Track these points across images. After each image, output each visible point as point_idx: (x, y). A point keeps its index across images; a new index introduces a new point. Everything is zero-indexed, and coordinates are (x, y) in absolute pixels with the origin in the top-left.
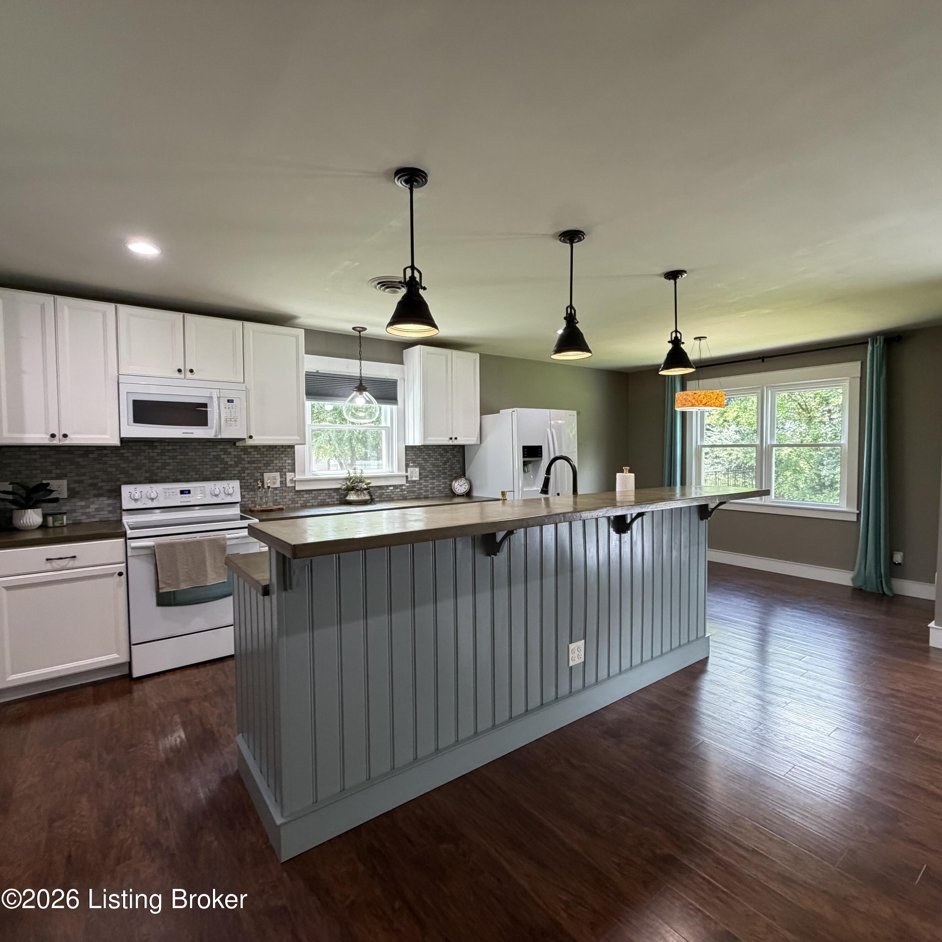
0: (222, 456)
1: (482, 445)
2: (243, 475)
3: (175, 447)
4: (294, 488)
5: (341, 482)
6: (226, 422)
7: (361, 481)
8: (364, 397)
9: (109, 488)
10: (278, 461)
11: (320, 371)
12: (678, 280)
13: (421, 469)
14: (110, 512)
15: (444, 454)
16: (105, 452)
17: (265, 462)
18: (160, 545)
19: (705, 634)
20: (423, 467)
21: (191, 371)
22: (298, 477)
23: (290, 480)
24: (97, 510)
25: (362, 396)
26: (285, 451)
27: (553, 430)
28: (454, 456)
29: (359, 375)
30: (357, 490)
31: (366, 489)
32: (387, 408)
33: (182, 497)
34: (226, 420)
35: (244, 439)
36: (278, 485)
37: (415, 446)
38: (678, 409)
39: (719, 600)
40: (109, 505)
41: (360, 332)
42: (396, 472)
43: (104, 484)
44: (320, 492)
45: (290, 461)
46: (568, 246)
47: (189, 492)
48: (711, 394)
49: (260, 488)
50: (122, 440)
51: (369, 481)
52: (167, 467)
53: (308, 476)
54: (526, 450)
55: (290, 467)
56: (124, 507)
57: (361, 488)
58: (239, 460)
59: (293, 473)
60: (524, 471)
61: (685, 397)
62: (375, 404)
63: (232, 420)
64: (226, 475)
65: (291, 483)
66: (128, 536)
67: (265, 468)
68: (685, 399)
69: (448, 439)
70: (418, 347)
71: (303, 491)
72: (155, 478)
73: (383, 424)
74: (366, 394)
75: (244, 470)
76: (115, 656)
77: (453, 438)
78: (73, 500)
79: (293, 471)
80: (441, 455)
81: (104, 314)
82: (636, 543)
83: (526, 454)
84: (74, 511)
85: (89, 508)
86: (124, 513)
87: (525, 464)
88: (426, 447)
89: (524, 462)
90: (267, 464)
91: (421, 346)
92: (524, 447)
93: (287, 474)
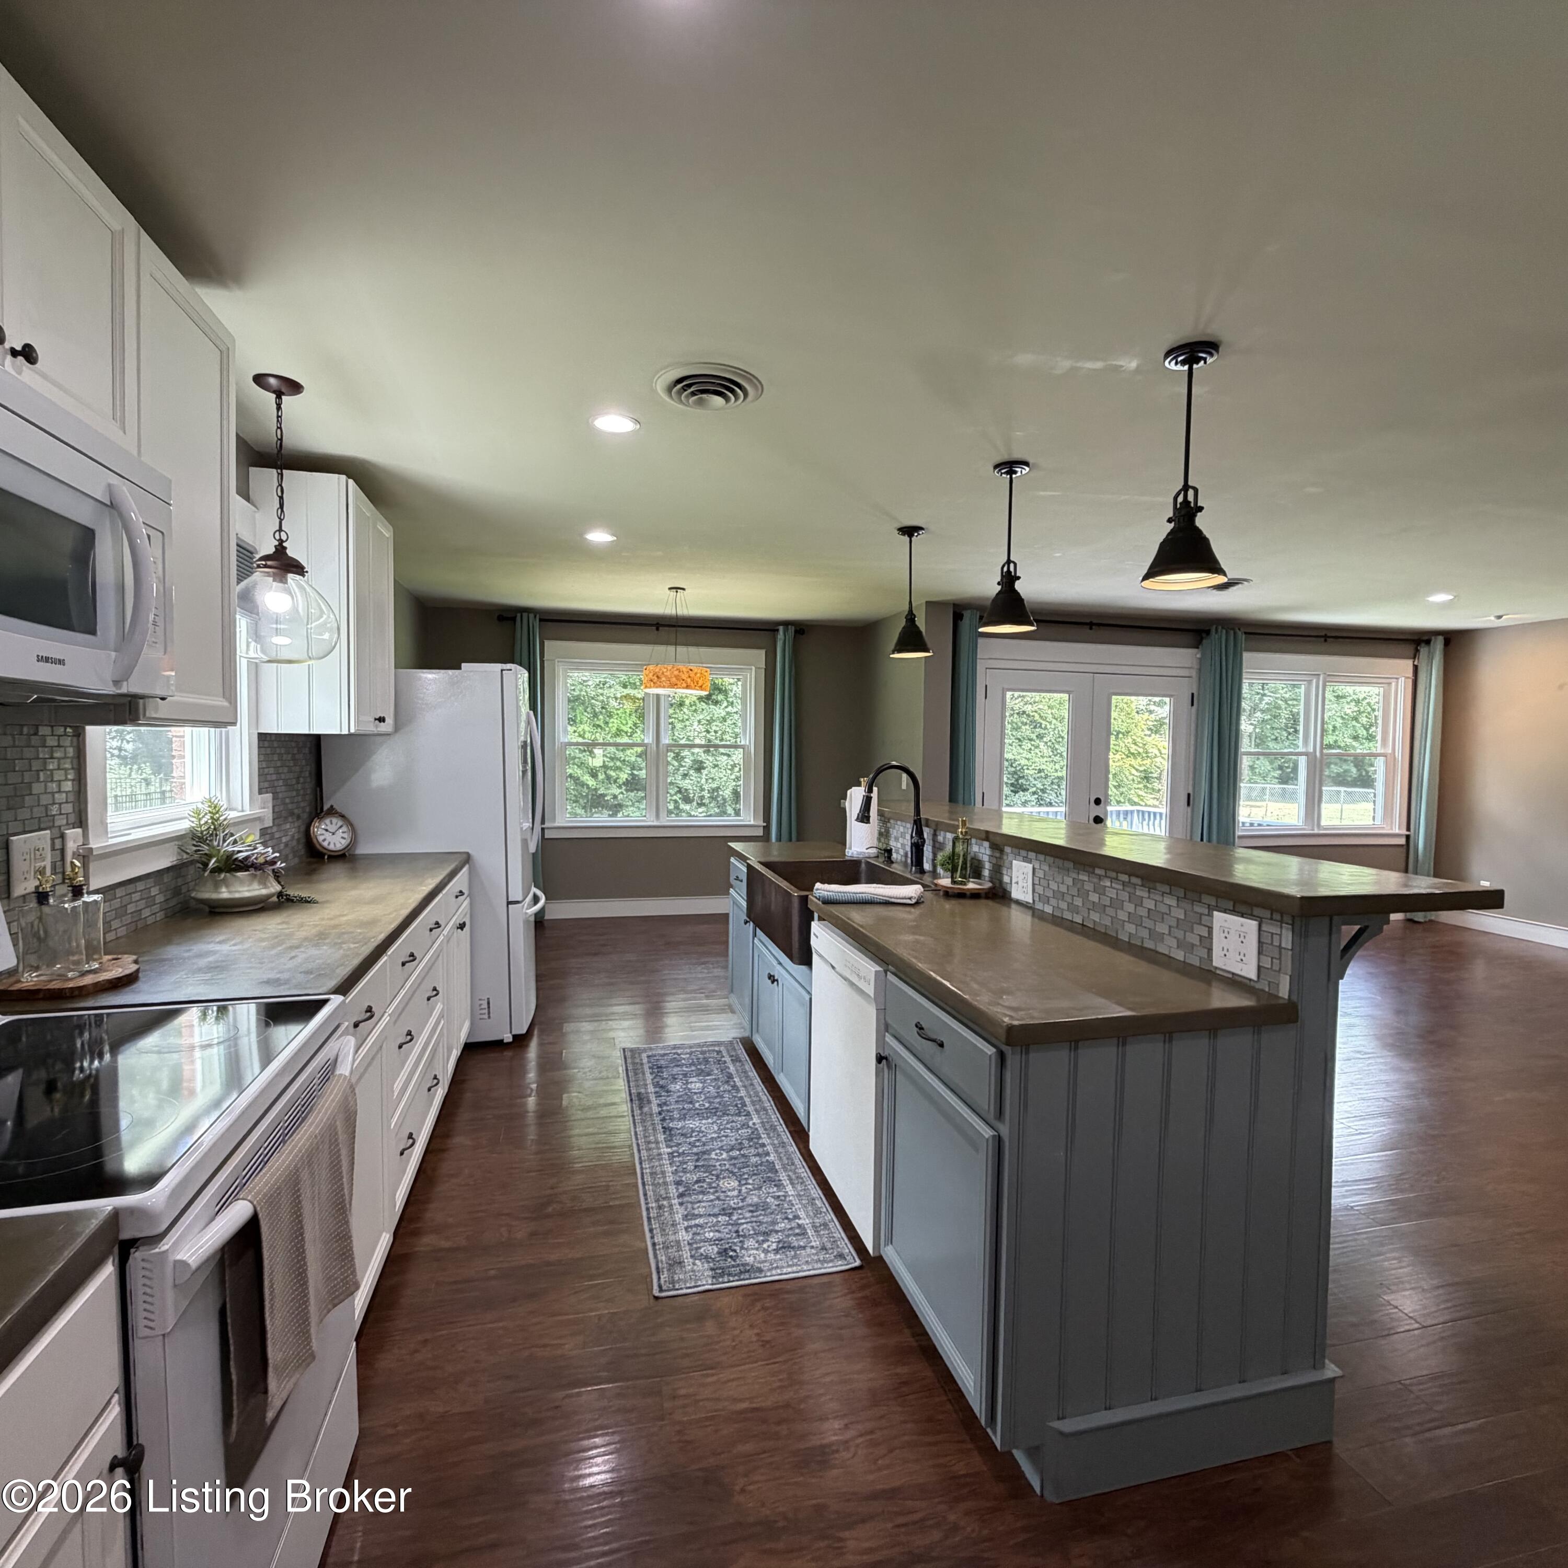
8: (288, 589)
13: (273, 797)
15: (297, 757)
17: (11, 791)
20: (276, 791)
21: (31, 355)
22: (93, 842)
23: (75, 855)
25: (282, 585)
26: (59, 747)
28: (307, 762)
41: (279, 394)
42: (248, 807)
45: (71, 786)
53: (112, 838)
55: (73, 808)
59: (81, 830)
67: (13, 815)
69: (372, 720)
74: (295, 580)
77: (378, 719)
79: (82, 821)
90: (18, 801)
91: (347, 478)
93: (68, 832)
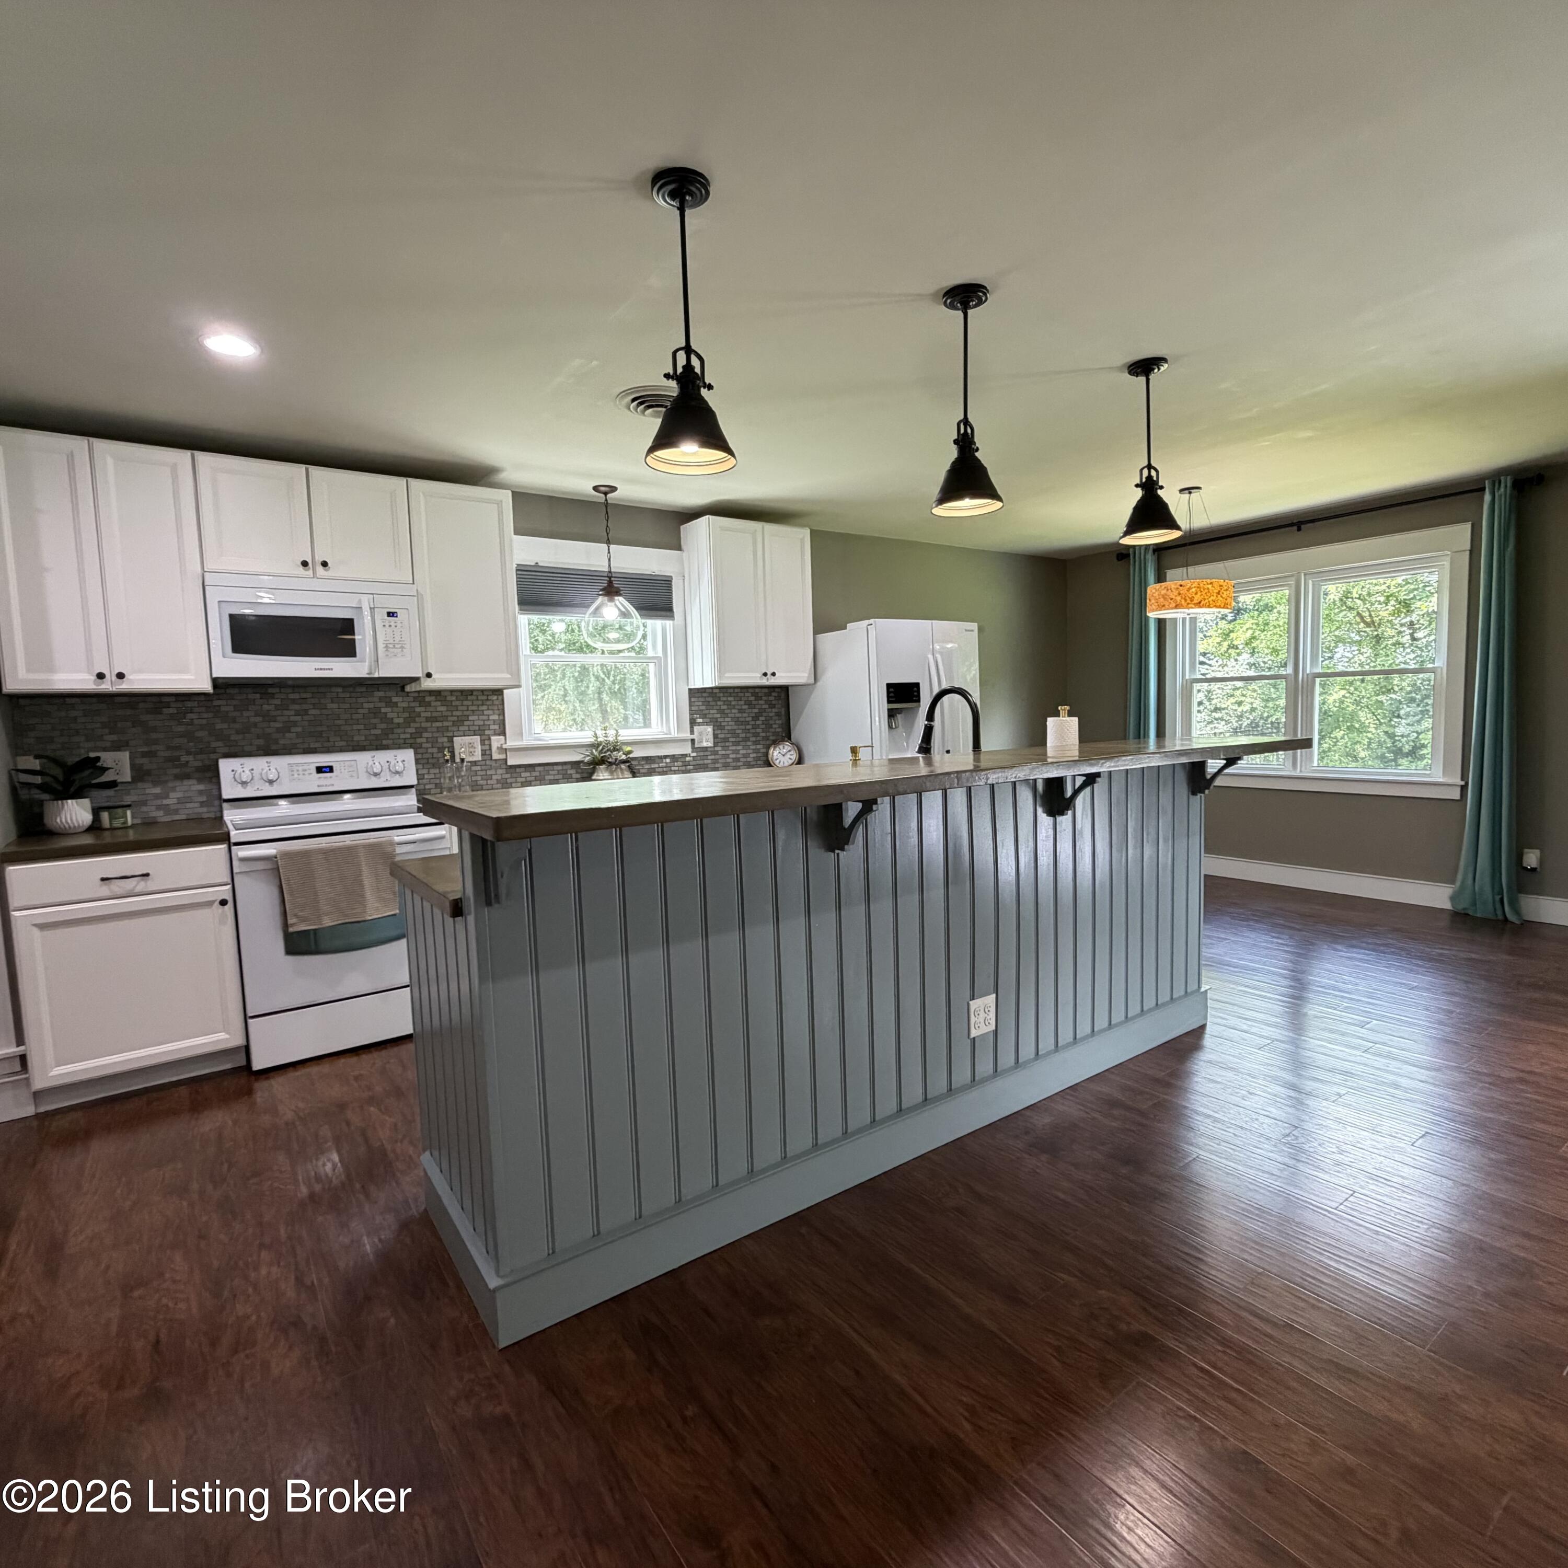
0: (383, 710)
1: (819, 684)
2: (419, 740)
3: (304, 696)
4: (504, 762)
5: (583, 750)
6: (387, 650)
7: (615, 749)
8: (615, 605)
9: (198, 764)
10: (476, 717)
11: (540, 564)
12: (1152, 377)
13: (716, 728)
14: (202, 804)
15: (753, 702)
16: (189, 704)
17: (455, 719)
18: (287, 855)
19: (1199, 987)
20: (718, 724)
21: (325, 564)
22: (511, 743)
23: (498, 748)
24: (180, 801)
25: (613, 604)
26: (487, 700)
27: (938, 656)
28: (772, 706)
29: (606, 569)
30: (611, 764)
31: (624, 762)
32: (656, 625)
33: (320, 778)
34: (386, 647)
35: (415, 680)
36: (478, 757)
37: (705, 689)
38: (1152, 615)
39: (1223, 936)
40: (201, 793)
41: (606, 494)
42: (674, 734)
43: (191, 758)
44: (547, 768)
45: (496, 717)
46: (960, 314)
47: (330, 769)
48: (1210, 586)
49: (447, 761)
50: (216, 682)
51: (629, 749)
52: (293, 729)
53: (526, 742)
54: (892, 690)
55: (496, 727)
56: (225, 796)
57: (616, 759)
58: (412, 717)
59: (502, 737)
60: (890, 727)
61: (1163, 592)
62: (637, 618)
63: (397, 646)
64: (390, 742)
65: (499, 754)
66: (233, 840)
67: (455, 729)
68: (1163, 596)
69: (759, 675)
70: (705, 519)
71: (520, 766)
72: (274, 747)
73: (650, 653)
74: (620, 600)
75: (419, 732)
76: (222, 1036)
77: (769, 673)
78: (140, 785)
79: (503, 733)
80: (749, 703)
81: (174, 468)
82: (1081, 832)
83: (892, 697)
84: (144, 803)
85: (167, 797)
86: (225, 805)
87: (892, 714)
88: (723, 689)
89: (889, 710)
90: (459, 722)
91: (711, 517)
92: (889, 686)
93: (493, 738)
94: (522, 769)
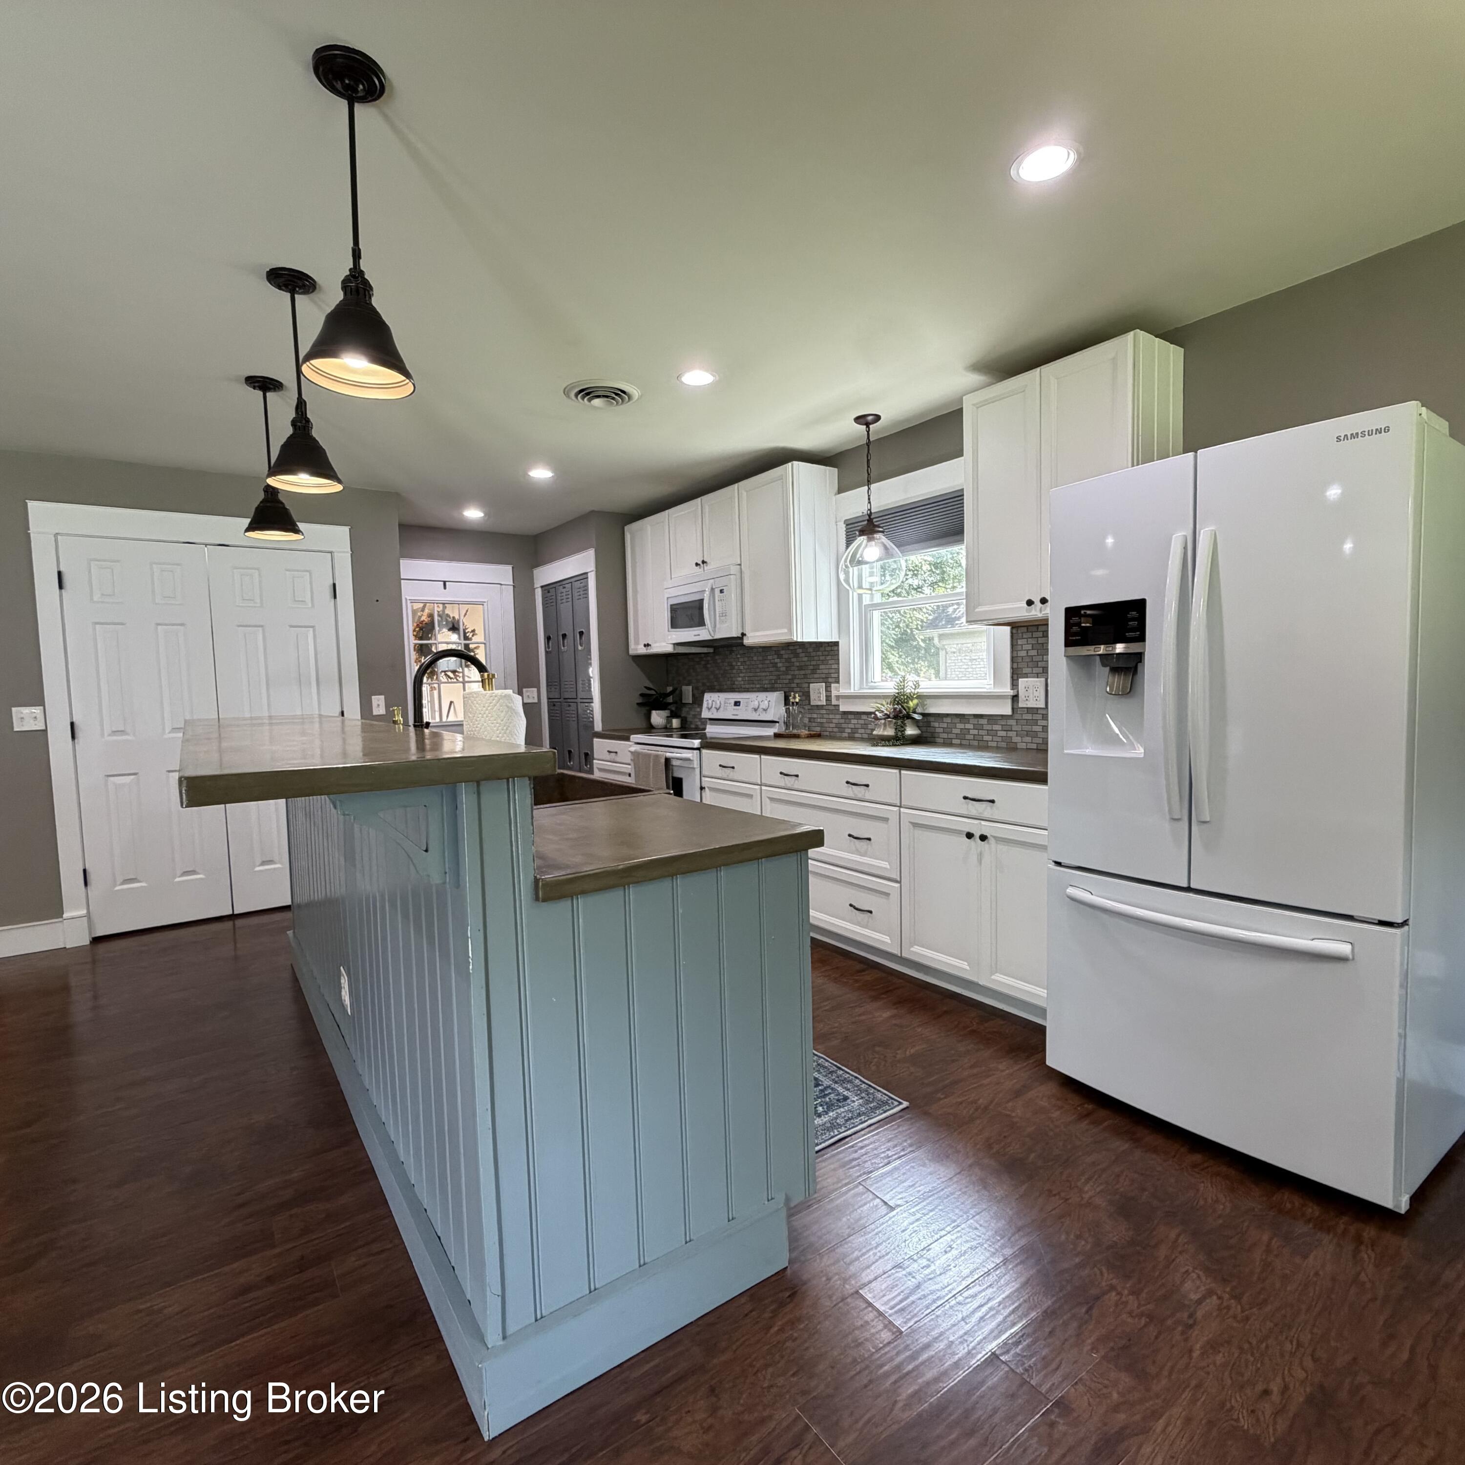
2: (792, 685)
4: (838, 707)
6: (720, 619)
8: (878, 543)
10: (823, 667)
17: (811, 668)
18: (638, 753)
21: (704, 562)
22: (842, 691)
23: (835, 695)
25: (872, 541)
26: (830, 651)
29: (868, 512)
33: (734, 709)
34: (720, 616)
36: (823, 701)
41: (868, 424)
42: (991, 688)
45: (834, 667)
47: (739, 704)
53: (854, 690)
54: (1078, 619)
55: (835, 676)
56: (703, 715)
59: (838, 685)
63: (724, 615)
64: (778, 685)
65: (835, 700)
67: (811, 676)
71: (849, 713)
75: (793, 678)
77: (1037, 601)
78: (695, 706)
79: (838, 682)
90: (814, 671)
92: (1072, 611)
93: (832, 685)
94: (853, 716)
